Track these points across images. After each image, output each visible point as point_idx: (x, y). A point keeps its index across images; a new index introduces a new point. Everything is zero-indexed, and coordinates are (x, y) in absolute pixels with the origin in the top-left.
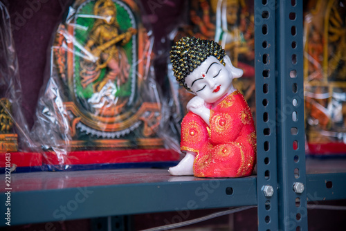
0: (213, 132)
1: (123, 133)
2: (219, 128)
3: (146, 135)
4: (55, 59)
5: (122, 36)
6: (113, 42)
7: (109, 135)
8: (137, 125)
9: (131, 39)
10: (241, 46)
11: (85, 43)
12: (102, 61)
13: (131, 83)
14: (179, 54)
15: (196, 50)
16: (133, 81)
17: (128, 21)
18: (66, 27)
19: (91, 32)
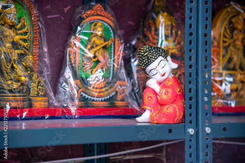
0: (161, 98)
1: (106, 98)
2: (164, 96)
3: (119, 99)
4: (70, 55)
5: (106, 43)
6: (101, 46)
7: (98, 99)
8: (113, 94)
9: (111, 44)
10: (173, 49)
11: (86, 46)
12: (95, 57)
13: (111, 70)
14: (142, 55)
15: (152, 53)
16: (112, 68)
17: (110, 34)
18: (76, 38)
19: (89, 40)
